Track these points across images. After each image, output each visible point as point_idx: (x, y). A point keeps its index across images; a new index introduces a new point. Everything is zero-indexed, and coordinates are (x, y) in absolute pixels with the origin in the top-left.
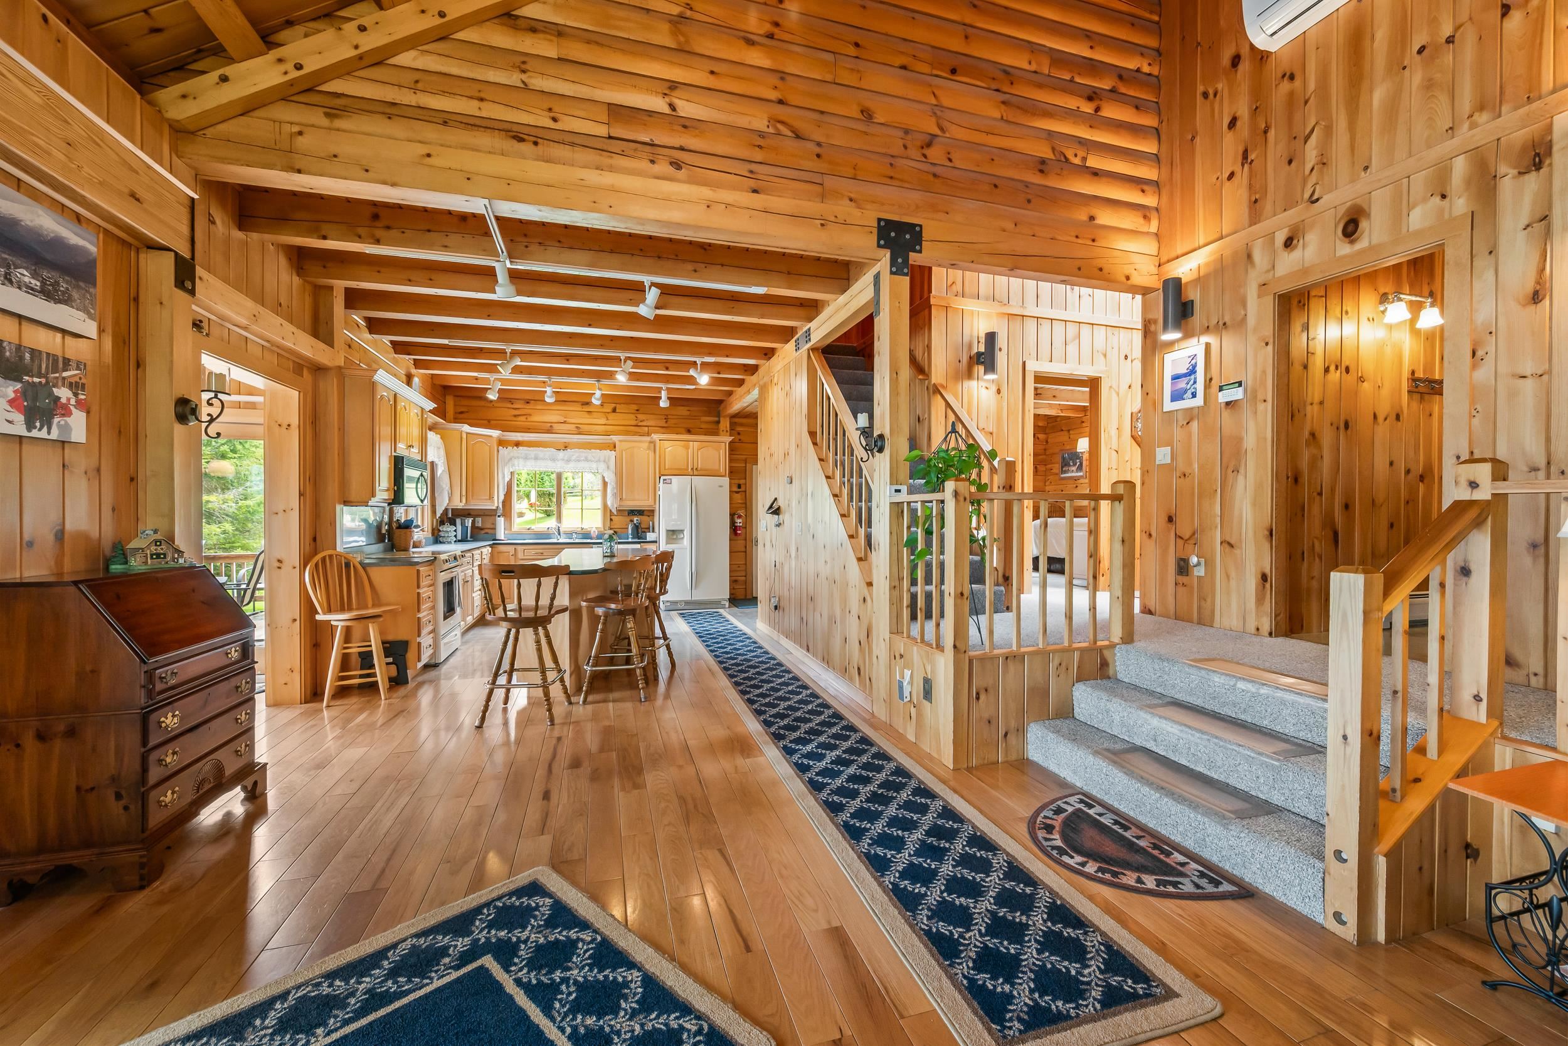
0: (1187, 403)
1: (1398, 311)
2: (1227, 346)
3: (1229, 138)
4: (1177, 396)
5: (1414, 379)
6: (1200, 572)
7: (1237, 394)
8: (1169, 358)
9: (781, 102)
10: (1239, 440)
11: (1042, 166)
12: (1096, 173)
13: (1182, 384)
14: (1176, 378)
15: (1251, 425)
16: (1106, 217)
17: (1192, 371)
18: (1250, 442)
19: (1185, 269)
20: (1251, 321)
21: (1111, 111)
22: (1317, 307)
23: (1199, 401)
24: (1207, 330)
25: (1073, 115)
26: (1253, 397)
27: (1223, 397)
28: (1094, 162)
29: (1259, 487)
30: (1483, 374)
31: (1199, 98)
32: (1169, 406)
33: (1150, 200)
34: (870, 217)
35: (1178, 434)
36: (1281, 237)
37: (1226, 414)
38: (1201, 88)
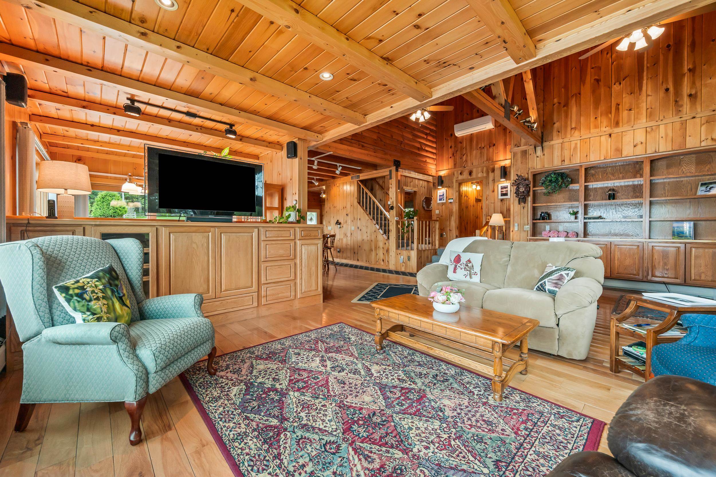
0: (442, 201)
1: (474, 186)
2: (450, 191)
3: (450, 150)
4: (440, 200)
5: (476, 199)
6: (445, 236)
7: (452, 201)
8: (439, 191)
9: (379, 133)
10: (452, 210)
11: (419, 149)
12: (427, 151)
13: (441, 197)
14: (440, 196)
15: (454, 207)
16: (428, 160)
17: (443, 195)
18: (454, 210)
19: (442, 173)
20: (454, 187)
21: (430, 138)
22: (463, 184)
23: (445, 201)
24: (446, 187)
25: (423, 138)
26: (455, 201)
27: (450, 201)
28: (427, 149)
29: (456, 219)
30: (487, 202)
31: (445, 140)
32: (438, 202)
33: (435, 157)
34: (392, 159)
35: (440, 207)
36: (459, 172)
37: (450, 204)
38: (445, 137)
